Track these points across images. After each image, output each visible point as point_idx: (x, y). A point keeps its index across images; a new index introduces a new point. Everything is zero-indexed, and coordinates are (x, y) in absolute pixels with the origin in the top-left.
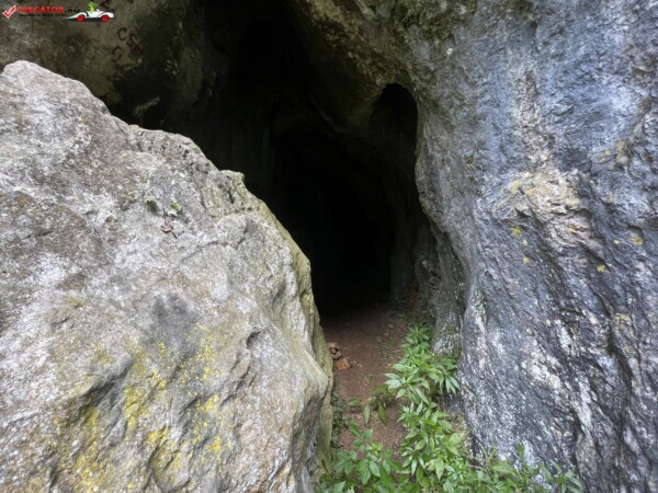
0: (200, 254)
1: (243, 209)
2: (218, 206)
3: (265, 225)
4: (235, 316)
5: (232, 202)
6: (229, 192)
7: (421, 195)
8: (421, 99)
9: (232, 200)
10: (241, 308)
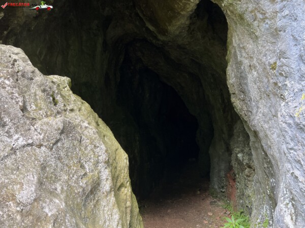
0: (13, 156)
1: (65, 110)
2: (40, 109)
3: (86, 124)
4: (38, 219)
5: (55, 105)
6: (52, 96)
7: (232, 96)
8: (229, 12)
9: (55, 103)
10: (47, 210)
